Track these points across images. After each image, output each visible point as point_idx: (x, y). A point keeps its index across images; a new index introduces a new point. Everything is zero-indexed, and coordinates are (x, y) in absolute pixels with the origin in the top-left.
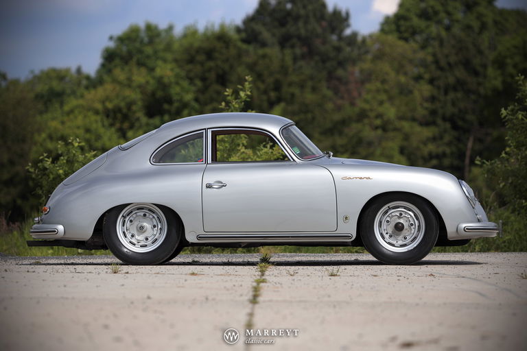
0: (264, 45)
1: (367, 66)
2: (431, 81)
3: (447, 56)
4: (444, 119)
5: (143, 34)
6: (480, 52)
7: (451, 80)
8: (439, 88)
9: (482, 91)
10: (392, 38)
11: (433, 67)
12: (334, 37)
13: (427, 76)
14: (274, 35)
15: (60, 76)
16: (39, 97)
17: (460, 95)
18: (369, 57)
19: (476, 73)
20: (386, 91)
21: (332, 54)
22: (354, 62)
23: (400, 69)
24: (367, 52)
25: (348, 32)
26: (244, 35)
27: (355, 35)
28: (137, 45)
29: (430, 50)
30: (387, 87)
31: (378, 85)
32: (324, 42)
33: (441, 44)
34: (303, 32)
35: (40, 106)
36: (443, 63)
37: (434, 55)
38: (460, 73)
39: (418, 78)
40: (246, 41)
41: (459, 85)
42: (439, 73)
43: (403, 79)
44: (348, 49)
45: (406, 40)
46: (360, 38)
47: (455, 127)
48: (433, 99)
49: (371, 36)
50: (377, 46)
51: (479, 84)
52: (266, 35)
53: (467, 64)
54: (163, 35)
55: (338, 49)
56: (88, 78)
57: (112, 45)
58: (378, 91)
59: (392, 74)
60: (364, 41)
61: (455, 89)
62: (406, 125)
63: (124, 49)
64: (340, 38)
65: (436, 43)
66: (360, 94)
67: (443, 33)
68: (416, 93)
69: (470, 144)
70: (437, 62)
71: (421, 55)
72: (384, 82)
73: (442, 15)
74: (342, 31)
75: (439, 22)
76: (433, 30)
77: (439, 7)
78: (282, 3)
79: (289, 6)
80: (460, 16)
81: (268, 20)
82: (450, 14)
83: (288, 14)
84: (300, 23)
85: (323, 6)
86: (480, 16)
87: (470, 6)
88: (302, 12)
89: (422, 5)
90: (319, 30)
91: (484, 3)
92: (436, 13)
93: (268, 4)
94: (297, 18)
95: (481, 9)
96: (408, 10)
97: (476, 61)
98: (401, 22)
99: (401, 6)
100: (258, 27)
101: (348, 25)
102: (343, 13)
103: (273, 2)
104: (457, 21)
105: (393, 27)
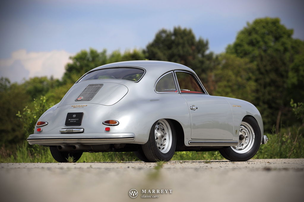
1: (219, 72)
2: (256, 81)
3: (265, 66)
4: (264, 103)
5: (89, 56)
6: (284, 64)
7: (268, 80)
8: (260, 85)
9: (285, 86)
10: (233, 56)
11: (257, 73)
12: (200, 56)
13: (254, 77)
14: (164, 54)
15: (41, 81)
16: (29, 92)
17: (273, 88)
18: (220, 67)
19: (282, 76)
20: (230, 87)
21: (199, 65)
22: (211, 70)
23: (237, 74)
24: (219, 64)
25: (207, 52)
26: (147, 55)
27: (211, 54)
28: (85, 62)
29: (255, 63)
30: (230, 84)
31: (225, 83)
32: (194, 58)
33: (262, 59)
34: (181, 52)
35: (30, 97)
36: (263, 70)
37: (258, 65)
38: (273, 76)
39: (249, 79)
41: (273, 83)
42: (261, 76)
43: (239, 79)
44: (207, 62)
45: (242, 57)
46: (214, 56)
47: (270, 107)
48: (257, 91)
49: (221, 55)
50: (224, 62)
51: (284, 82)
52: (160, 54)
53: (276, 71)
54: (101, 56)
55: (202, 62)
56: (58, 81)
57: (71, 62)
58: (225, 86)
59: (233, 77)
60: (217, 58)
61: (270, 85)
63: (78, 64)
64: (203, 56)
65: (259, 59)
66: (215, 88)
67: (263, 54)
68: (248, 89)
69: (279, 117)
70: (259, 69)
71: (249, 65)
72: (228, 81)
73: (262, 43)
74: (204, 52)
75: (260, 47)
76: (256, 52)
77: (259, 39)
78: (169, 35)
79: (173, 38)
80: (272, 44)
81: (161, 45)
82: (266, 43)
83: (173, 42)
84: (180, 48)
85: (193, 37)
86: (283, 44)
87: (277, 38)
88: (181, 41)
89: (250, 38)
90: (191, 51)
91: (285, 36)
92: (258, 42)
93: (161, 37)
94: (178, 44)
95: (284, 39)
96: (242, 41)
97: (282, 69)
98: (238, 48)
99: (238, 38)
100: (156, 50)
101: (207, 49)
102: (205, 41)
103: (164, 35)
104: (271, 47)
105: (233, 51)
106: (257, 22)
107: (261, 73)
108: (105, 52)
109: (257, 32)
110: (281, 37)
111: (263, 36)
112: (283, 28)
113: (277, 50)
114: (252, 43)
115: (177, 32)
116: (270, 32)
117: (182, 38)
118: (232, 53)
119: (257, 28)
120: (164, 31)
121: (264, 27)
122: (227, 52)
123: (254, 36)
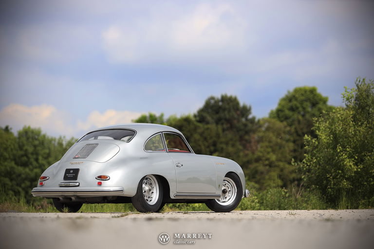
0: (208, 123)
1: (261, 134)
2: (294, 142)
3: (302, 129)
5: (148, 119)
8: (298, 145)
10: (273, 120)
11: (295, 135)
12: (243, 120)
13: (292, 139)
14: (213, 118)
18: (263, 129)
20: (271, 147)
21: (242, 127)
22: (254, 132)
23: (278, 135)
24: (261, 127)
25: (250, 117)
26: (198, 119)
27: (254, 118)
29: (293, 127)
30: (271, 144)
31: (267, 144)
32: (239, 121)
33: (299, 123)
34: (227, 116)
36: (300, 133)
37: (296, 128)
39: (288, 141)
40: (200, 121)
42: (298, 138)
43: (279, 141)
45: (282, 121)
46: (256, 120)
48: (295, 151)
49: (263, 119)
50: (266, 125)
52: (209, 118)
54: (158, 119)
55: (245, 125)
58: (267, 147)
59: (274, 138)
60: (259, 121)
62: (281, 164)
64: (247, 120)
65: (296, 123)
66: (257, 148)
67: (300, 118)
68: (287, 149)
70: (297, 132)
71: (288, 129)
72: (270, 142)
73: (301, 109)
74: (247, 116)
75: (299, 113)
76: (296, 116)
77: (298, 105)
78: (217, 102)
79: (220, 104)
80: (309, 109)
81: (210, 110)
82: (304, 109)
83: (220, 107)
84: (226, 112)
85: (238, 103)
86: (319, 109)
87: (314, 105)
88: (227, 106)
89: (290, 104)
90: (236, 116)
91: (321, 103)
92: (297, 108)
93: (210, 103)
94: (224, 110)
95: (320, 106)
96: (283, 107)
98: (280, 113)
99: (280, 104)
100: (205, 114)
101: (250, 113)
102: (248, 107)
103: (212, 102)
104: (308, 112)
105: (275, 115)
106: (296, 91)
108: (162, 115)
109: (296, 99)
110: (317, 103)
111: (302, 102)
112: (319, 96)
114: (292, 109)
115: (224, 99)
116: (308, 100)
117: (228, 104)
118: (274, 118)
119: (297, 96)
120: (212, 98)
121: (302, 95)
122: (270, 117)
123: (294, 103)
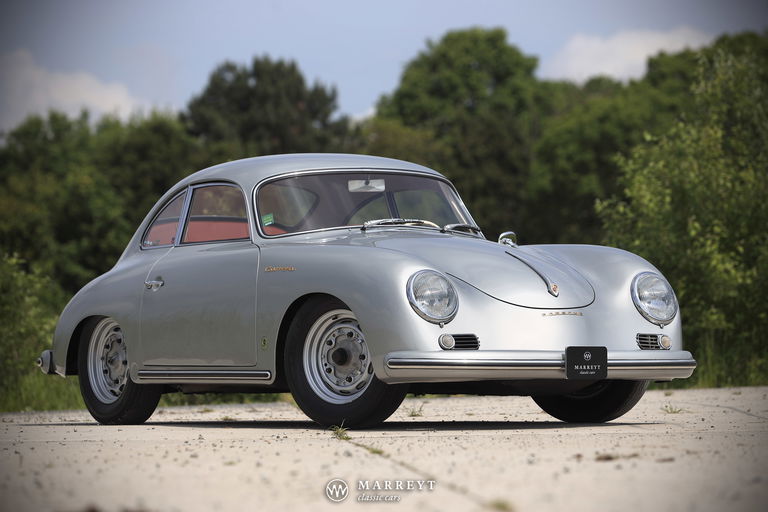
0: (218, 137)
3: (473, 147)
5: (46, 126)
6: (518, 141)
7: (480, 181)
9: (523, 194)
10: (395, 125)
11: (454, 164)
12: (316, 125)
14: (232, 123)
17: (492, 201)
19: (514, 171)
21: (315, 148)
25: (335, 116)
26: (190, 125)
27: (344, 121)
28: (39, 142)
29: (447, 139)
32: (304, 131)
33: (464, 131)
34: (273, 118)
36: (467, 156)
37: (455, 146)
38: (492, 170)
40: (195, 132)
41: (492, 187)
42: (462, 172)
44: (335, 141)
45: (414, 126)
46: (352, 126)
49: (366, 122)
50: (373, 138)
51: (519, 185)
52: (221, 123)
53: (500, 157)
54: (75, 128)
60: (358, 129)
61: (485, 193)
63: (21, 148)
64: (325, 125)
65: (457, 130)
67: (466, 116)
70: (458, 156)
71: (436, 146)
73: (462, 91)
74: (327, 115)
75: (457, 101)
76: (450, 113)
77: (457, 80)
78: (242, 77)
79: (252, 82)
80: (488, 92)
81: (223, 101)
82: (472, 89)
83: (251, 93)
84: (269, 107)
85: (299, 81)
86: (515, 91)
87: (500, 77)
88: (271, 90)
89: (435, 77)
90: (295, 115)
91: (520, 72)
92: (453, 88)
93: (223, 80)
94: (264, 99)
95: (518, 80)
96: (415, 85)
97: (513, 153)
98: (406, 103)
99: (405, 79)
100: (210, 113)
101: (335, 107)
102: (328, 90)
103: (229, 77)
104: (483, 99)
105: (394, 109)
106: (449, 39)
107: (463, 164)
108: (85, 115)
109: (450, 64)
110: (509, 74)
111: (465, 72)
112: (514, 52)
113: (499, 108)
114: (437, 91)
115: (262, 68)
116: (483, 64)
117: (274, 82)
118: (390, 116)
119: (452, 54)
120: (229, 67)
121: (467, 51)
122: (380, 114)
123: (445, 73)
